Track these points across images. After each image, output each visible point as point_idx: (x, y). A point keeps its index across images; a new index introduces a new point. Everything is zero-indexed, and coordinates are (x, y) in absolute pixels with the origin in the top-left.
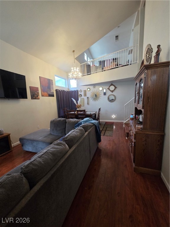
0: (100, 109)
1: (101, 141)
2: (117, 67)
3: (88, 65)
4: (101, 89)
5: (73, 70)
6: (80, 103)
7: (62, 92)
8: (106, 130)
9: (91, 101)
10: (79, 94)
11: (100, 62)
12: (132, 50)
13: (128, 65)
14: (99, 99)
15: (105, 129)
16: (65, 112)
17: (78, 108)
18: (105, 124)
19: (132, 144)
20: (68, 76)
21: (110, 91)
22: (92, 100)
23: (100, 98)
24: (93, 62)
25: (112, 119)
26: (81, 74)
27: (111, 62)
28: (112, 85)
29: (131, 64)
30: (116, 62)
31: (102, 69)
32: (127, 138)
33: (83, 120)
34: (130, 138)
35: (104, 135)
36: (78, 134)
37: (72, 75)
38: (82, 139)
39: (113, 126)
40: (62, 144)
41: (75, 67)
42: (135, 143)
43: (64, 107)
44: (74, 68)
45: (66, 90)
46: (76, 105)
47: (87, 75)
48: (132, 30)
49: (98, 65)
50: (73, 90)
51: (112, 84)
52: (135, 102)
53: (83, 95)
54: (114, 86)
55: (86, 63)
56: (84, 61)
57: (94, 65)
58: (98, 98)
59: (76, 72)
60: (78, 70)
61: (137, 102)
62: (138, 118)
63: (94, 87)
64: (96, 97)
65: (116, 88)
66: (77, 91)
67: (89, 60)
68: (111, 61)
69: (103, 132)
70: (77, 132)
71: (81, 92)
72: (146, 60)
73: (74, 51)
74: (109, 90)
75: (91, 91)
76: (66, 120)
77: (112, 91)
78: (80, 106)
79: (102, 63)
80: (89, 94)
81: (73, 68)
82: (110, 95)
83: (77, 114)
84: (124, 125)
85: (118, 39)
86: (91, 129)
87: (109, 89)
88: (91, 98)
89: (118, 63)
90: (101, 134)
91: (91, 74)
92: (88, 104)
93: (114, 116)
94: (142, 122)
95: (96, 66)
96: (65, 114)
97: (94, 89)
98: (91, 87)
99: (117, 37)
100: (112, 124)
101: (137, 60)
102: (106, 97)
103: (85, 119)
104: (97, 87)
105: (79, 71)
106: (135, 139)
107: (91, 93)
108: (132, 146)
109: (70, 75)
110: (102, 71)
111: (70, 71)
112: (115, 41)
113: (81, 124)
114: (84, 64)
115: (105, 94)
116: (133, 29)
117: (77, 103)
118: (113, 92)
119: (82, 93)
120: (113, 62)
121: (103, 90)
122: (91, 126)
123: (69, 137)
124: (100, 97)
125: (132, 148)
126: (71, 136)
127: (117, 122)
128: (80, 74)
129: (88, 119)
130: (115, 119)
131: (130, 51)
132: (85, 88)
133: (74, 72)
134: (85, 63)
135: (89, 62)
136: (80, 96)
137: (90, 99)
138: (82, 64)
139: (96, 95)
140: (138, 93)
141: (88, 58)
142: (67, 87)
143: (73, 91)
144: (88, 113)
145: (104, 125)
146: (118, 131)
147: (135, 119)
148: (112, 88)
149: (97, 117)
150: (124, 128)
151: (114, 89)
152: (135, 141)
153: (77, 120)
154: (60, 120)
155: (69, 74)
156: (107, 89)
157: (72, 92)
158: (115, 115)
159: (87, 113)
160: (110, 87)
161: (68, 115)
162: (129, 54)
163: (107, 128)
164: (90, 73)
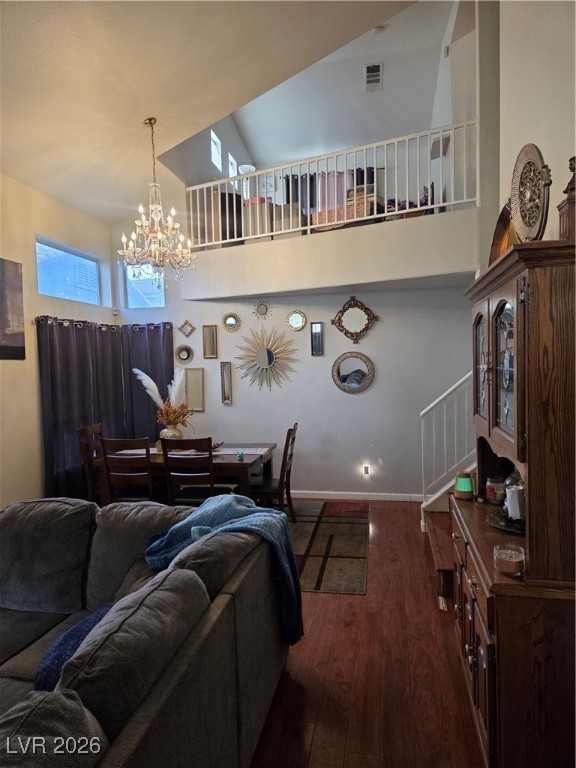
0: (291, 433)
1: (302, 634)
2: (375, 216)
3: (231, 195)
4: (296, 321)
5: (144, 217)
6: (179, 396)
7: (73, 334)
8: (328, 549)
9: (244, 385)
10: (177, 344)
11: (292, 183)
12: (447, 141)
13: (431, 211)
14: (288, 373)
15: (320, 545)
16: (86, 449)
17: (169, 423)
18: (320, 516)
19: (475, 654)
20: (114, 247)
21: (347, 333)
22: (249, 378)
23: (291, 370)
24: (253, 180)
25: (359, 484)
26: (190, 244)
27: (348, 192)
28: (355, 305)
29: (442, 209)
30: (371, 190)
31: (304, 223)
32: (442, 604)
33: (197, 512)
34: (462, 610)
35: (318, 587)
36: (168, 619)
37: (140, 243)
38: (192, 651)
39: (367, 524)
40: (62, 719)
41: (155, 201)
42: (490, 649)
43: (84, 418)
44: (151, 207)
45: (100, 319)
46: (156, 407)
47: (224, 245)
48: (443, 50)
49: (279, 199)
50: (143, 321)
51: (353, 299)
52: (477, 411)
53: (198, 350)
54: (367, 310)
55: (218, 183)
56: (209, 173)
57: (262, 200)
58: (284, 368)
59: (163, 228)
60: (175, 219)
61: (484, 411)
62: (499, 493)
63: (263, 312)
64: (271, 362)
65: (373, 319)
66: (168, 328)
67: (232, 173)
68: (346, 187)
69: (312, 566)
70: (160, 606)
71: (188, 336)
72: (522, 212)
73: (151, 121)
74: (341, 328)
75: (244, 330)
76: (91, 511)
77: (356, 337)
78: (178, 417)
79: (302, 188)
80: (231, 347)
81: (146, 206)
82: (345, 357)
83: (160, 460)
84: (422, 523)
85: (378, 81)
86: (243, 574)
87: (338, 323)
88: (242, 367)
89: (380, 198)
90: (302, 582)
91: (242, 243)
92: (227, 398)
93: (366, 469)
94: (520, 523)
95: (271, 205)
96: (89, 461)
97: (262, 321)
98: (246, 311)
99: (373, 70)
100: (359, 512)
101: (472, 194)
102: (326, 363)
103: (213, 504)
104: (276, 311)
105: (177, 226)
106: (491, 628)
107: (247, 340)
108: (475, 665)
109: (129, 243)
110: (305, 233)
111: (127, 222)
112: (368, 89)
113: (184, 536)
114: (209, 189)
115: (317, 347)
116: (448, 49)
117: (165, 395)
118: (363, 342)
119: (196, 343)
120: (360, 191)
121: (309, 325)
122: (243, 553)
123: (107, 653)
124: (292, 365)
125: (476, 674)
126: (120, 646)
127: (384, 502)
128: (184, 245)
129: (229, 506)
130: (376, 483)
131: (436, 144)
132: (214, 315)
133: (152, 230)
134: (211, 184)
135: (234, 179)
136: (184, 355)
137: (238, 374)
138: (197, 187)
139: (270, 353)
140: (489, 370)
141: (231, 158)
142: (108, 303)
143: (142, 329)
144: (226, 454)
145: (318, 523)
146: (393, 561)
147: (482, 498)
148: (355, 319)
149: (276, 474)
150: (426, 534)
151: (367, 328)
152: (495, 637)
153: (165, 507)
154: (54, 513)
155: (124, 239)
156: (328, 322)
157: (137, 330)
158: (374, 461)
159: (223, 451)
160: (342, 312)
161: (108, 470)
162: (434, 155)
163: (331, 538)
164: (239, 235)
